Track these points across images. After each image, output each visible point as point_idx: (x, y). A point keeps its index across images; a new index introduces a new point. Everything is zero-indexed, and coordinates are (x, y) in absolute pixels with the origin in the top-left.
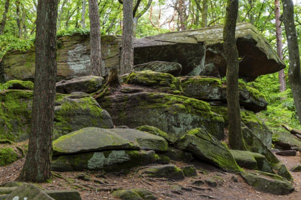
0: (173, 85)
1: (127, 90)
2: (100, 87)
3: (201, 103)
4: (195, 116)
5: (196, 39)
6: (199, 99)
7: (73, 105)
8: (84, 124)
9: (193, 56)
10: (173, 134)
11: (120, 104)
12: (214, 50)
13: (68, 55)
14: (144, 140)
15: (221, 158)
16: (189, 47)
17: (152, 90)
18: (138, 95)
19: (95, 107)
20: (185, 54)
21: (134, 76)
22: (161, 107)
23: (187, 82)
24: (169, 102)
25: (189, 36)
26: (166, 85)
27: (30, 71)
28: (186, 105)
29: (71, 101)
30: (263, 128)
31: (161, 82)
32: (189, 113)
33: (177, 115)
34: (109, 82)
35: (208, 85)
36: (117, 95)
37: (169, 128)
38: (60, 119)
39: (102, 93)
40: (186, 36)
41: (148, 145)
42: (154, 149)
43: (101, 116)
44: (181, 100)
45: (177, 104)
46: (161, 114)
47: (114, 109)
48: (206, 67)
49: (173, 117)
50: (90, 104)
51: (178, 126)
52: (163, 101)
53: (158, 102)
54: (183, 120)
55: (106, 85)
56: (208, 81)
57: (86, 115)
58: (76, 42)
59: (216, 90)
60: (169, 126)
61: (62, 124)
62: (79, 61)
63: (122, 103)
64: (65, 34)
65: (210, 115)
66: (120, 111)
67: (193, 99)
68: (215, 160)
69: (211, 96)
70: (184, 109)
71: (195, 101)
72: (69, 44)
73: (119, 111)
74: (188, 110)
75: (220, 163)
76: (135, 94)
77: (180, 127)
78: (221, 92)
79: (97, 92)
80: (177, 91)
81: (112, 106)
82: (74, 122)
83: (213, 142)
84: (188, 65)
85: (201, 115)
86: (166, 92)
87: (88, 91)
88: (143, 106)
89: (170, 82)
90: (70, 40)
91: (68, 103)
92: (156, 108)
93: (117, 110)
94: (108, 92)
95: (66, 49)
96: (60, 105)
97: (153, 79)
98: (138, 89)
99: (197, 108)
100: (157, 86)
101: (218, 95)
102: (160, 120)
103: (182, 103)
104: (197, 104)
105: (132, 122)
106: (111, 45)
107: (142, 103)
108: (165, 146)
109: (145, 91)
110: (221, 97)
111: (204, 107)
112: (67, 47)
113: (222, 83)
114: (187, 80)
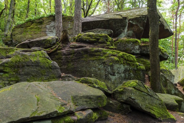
0: (109, 43)
1: (74, 46)
2: (54, 44)
3: (130, 56)
4: (126, 66)
5: (121, 16)
6: (128, 53)
7: (23, 57)
8: (33, 74)
9: (119, 27)
10: (110, 81)
11: (68, 57)
12: (133, 22)
13: (47, 28)
14: (81, 97)
15: (156, 108)
16: (117, 21)
17: (93, 46)
18: (82, 50)
19: (46, 59)
20: (114, 26)
21: (80, 36)
22: (100, 60)
23: (117, 42)
24: (106, 55)
25: (117, 15)
26: (104, 43)
27: (25, 37)
28: (119, 57)
29: (22, 54)
30: (169, 73)
31: (100, 40)
32: (121, 64)
33: (113, 65)
34: (61, 41)
35: (132, 43)
36: (66, 50)
37: (106, 77)
38: (7, 71)
39: (55, 48)
40: (115, 15)
41: (85, 103)
42: (92, 107)
43: (50, 67)
44: (115, 53)
45: (112, 57)
46: (99, 65)
47: (64, 60)
48: (128, 33)
49: (109, 68)
50: (40, 57)
51: (114, 75)
52: (101, 54)
53: (98, 55)
54: (117, 70)
55: (59, 43)
56: (132, 41)
57: (36, 66)
58: (51, 20)
59: (137, 47)
60: (106, 75)
61: (10, 75)
62: (52, 31)
63: (70, 56)
64: (45, 16)
65: (136, 65)
66: (69, 62)
67: (124, 53)
68: (152, 112)
69: (134, 51)
70: (118, 61)
71: (126, 55)
72: (47, 21)
73: (67, 62)
74: (121, 62)
75: (156, 114)
76: (80, 49)
77: (115, 76)
78: (141, 48)
79: (52, 48)
80: (112, 47)
81: (63, 58)
82: (23, 73)
83: (149, 94)
84: (116, 33)
85: (130, 65)
86: (103, 47)
87: (45, 47)
88: (86, 58)
89: (107, 40)
90: (47, 19)
91: (19, 56)
92: (96, 60)
93: (66, 61)
94: (60, 48)
95: (45, 24)
96: (11, 57)
97: (94, 38)
98: (82, 45)
99: (127, 60)
100: (97, 43)
101: (139, 50)
102: (99, 69)
103: (116, 56)
104: (127, 57)
105: (77, 71)
106: (71, 21)
107: (85, 56)
108: (104, 101)
109: (88, 47)
110: (141, 52)
111: (132, 59)
112: (46, 23)
113: (141, 43)
114: (117, 40)
